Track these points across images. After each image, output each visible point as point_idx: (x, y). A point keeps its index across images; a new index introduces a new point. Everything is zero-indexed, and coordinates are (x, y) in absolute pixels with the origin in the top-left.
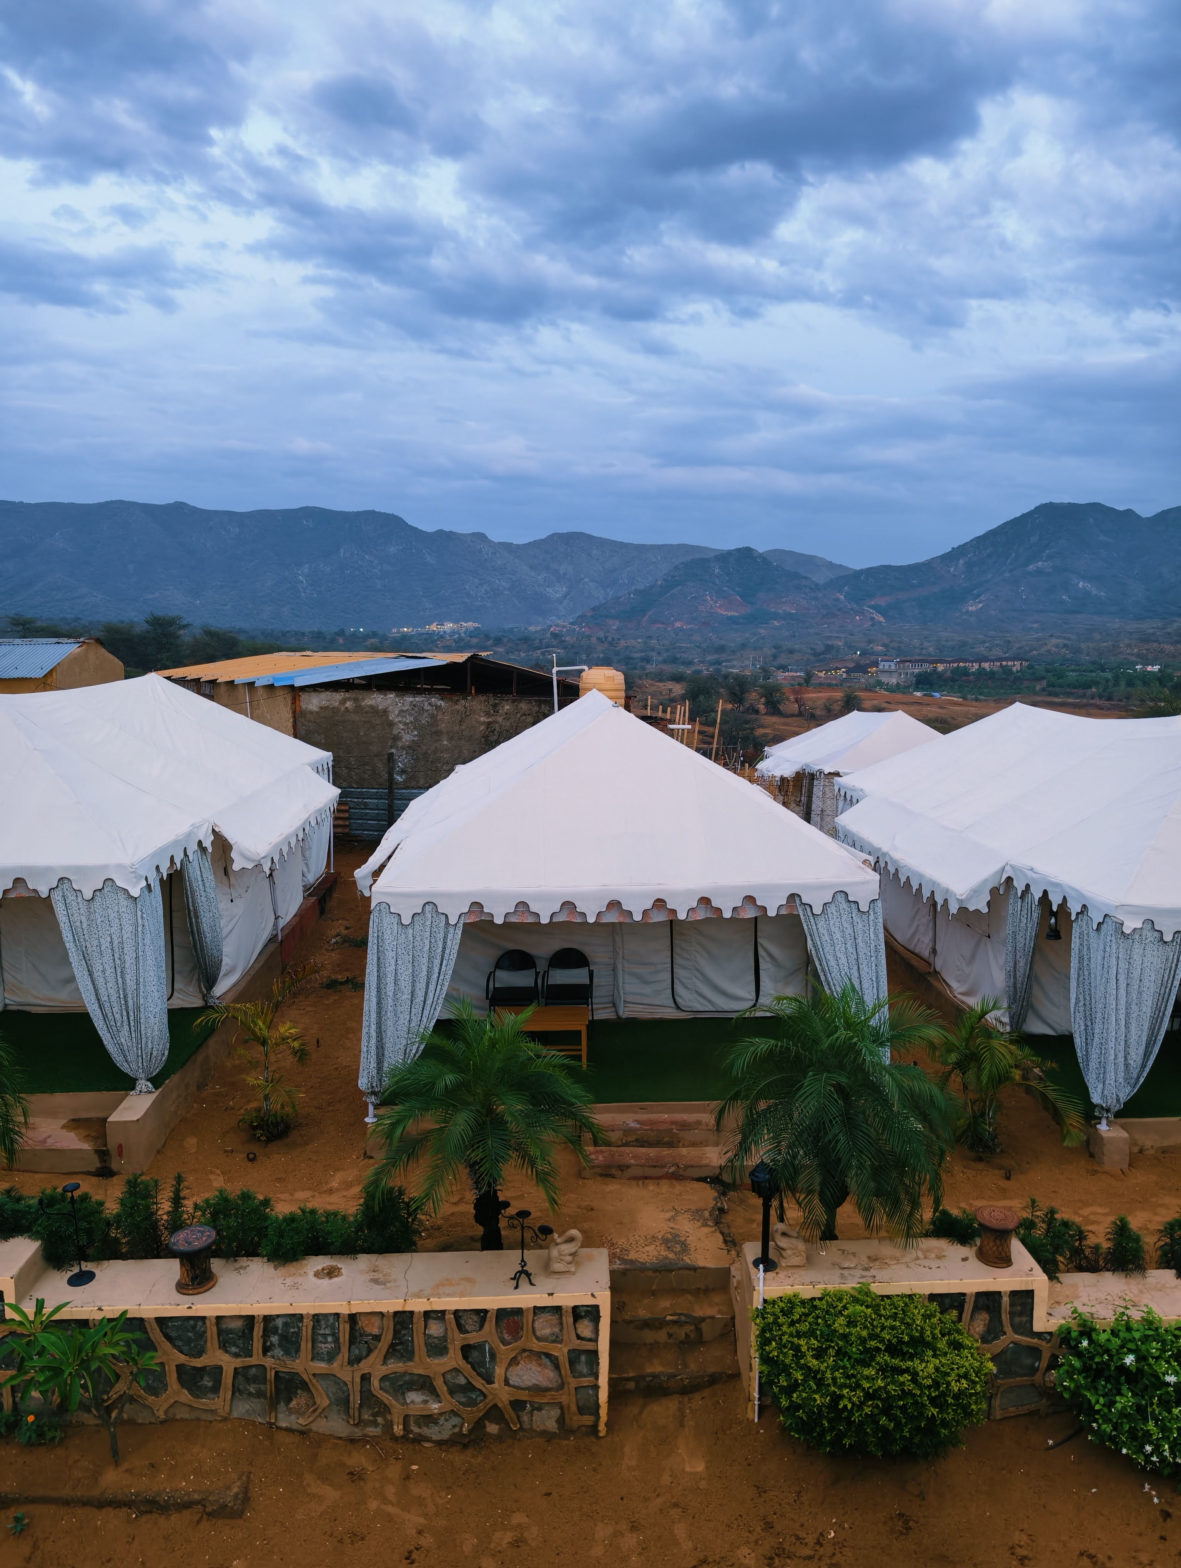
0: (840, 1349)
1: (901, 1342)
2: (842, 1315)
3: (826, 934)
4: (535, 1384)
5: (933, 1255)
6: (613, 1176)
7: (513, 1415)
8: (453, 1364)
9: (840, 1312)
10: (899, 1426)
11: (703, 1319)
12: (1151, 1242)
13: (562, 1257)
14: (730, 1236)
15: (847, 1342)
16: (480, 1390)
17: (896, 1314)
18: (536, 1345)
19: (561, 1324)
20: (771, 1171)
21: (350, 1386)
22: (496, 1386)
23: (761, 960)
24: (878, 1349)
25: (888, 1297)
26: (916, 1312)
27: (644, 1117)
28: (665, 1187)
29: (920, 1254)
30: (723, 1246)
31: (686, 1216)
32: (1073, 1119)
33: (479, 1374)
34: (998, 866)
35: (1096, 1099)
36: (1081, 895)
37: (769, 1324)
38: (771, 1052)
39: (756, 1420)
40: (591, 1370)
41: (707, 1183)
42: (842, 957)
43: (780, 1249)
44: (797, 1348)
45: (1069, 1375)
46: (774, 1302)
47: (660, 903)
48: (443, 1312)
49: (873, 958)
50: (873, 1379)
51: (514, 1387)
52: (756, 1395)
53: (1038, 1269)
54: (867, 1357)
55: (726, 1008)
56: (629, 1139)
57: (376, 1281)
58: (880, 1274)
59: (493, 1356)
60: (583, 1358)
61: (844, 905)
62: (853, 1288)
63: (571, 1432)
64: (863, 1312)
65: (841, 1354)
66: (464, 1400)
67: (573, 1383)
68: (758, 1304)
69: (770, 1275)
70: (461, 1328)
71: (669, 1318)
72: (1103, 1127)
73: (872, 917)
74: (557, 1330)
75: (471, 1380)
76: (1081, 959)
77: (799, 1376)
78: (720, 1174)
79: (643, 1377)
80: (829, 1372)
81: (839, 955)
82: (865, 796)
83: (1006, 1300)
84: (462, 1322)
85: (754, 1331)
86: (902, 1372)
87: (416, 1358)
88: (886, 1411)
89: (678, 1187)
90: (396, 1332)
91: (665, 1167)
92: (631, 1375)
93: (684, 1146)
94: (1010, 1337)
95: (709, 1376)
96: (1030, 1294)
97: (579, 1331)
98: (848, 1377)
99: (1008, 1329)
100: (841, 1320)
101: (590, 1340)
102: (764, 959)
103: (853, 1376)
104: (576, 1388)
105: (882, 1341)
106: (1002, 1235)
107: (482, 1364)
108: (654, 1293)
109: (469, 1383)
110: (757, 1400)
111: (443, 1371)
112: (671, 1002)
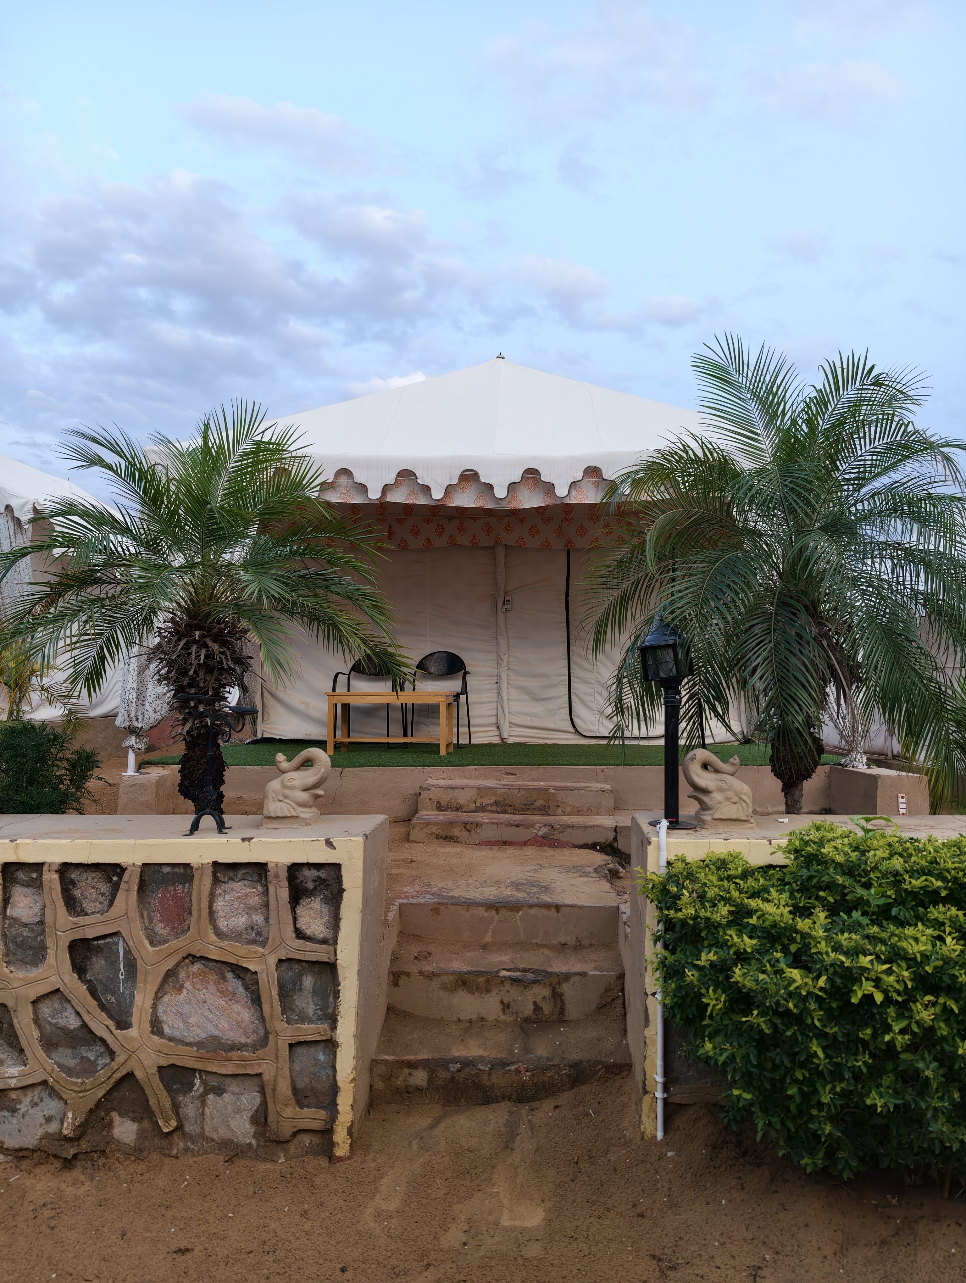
4: (214, 1038)
6: (454, 840)
7: (167, 1103)
8: (54, 982)
11: (566, 977)
16: (102, 1040)
18: (215, 948)
19: (267, 905)
22: (133, 1032)
28: (531, 851)
30: (610, 891)
31: (556, 869)
33: (103, 1007)
39: (660, 1135)
40: (324, 1008)
41: (596, 849)
48: (38, 867)
51: (171, 1039)
52: (659, 1079)
59: (131, 967)
60: (308, 981)
63: (281, 1143)
66: (71, 1063)
67: (285, 1033)
69: (681, 832)
70: (72, 904)
71: (504, 973)
74: (258, 918)
75: (86, 1018)
78: (615, 839)
79: (444, 1063)
84: (77, 893)
89: (551, 852)
91: (533, 826)
92: (423, 1056)
93: (564, 813)
95: (571, 1067)
97: (302, 924)
101: (324, 941)
104: (291, 1045)
107: (111, 985)
108: (485, 947)
109: (85, 1025)
110: (660, 1088)
111: (33, 997)
112: (568, 725)
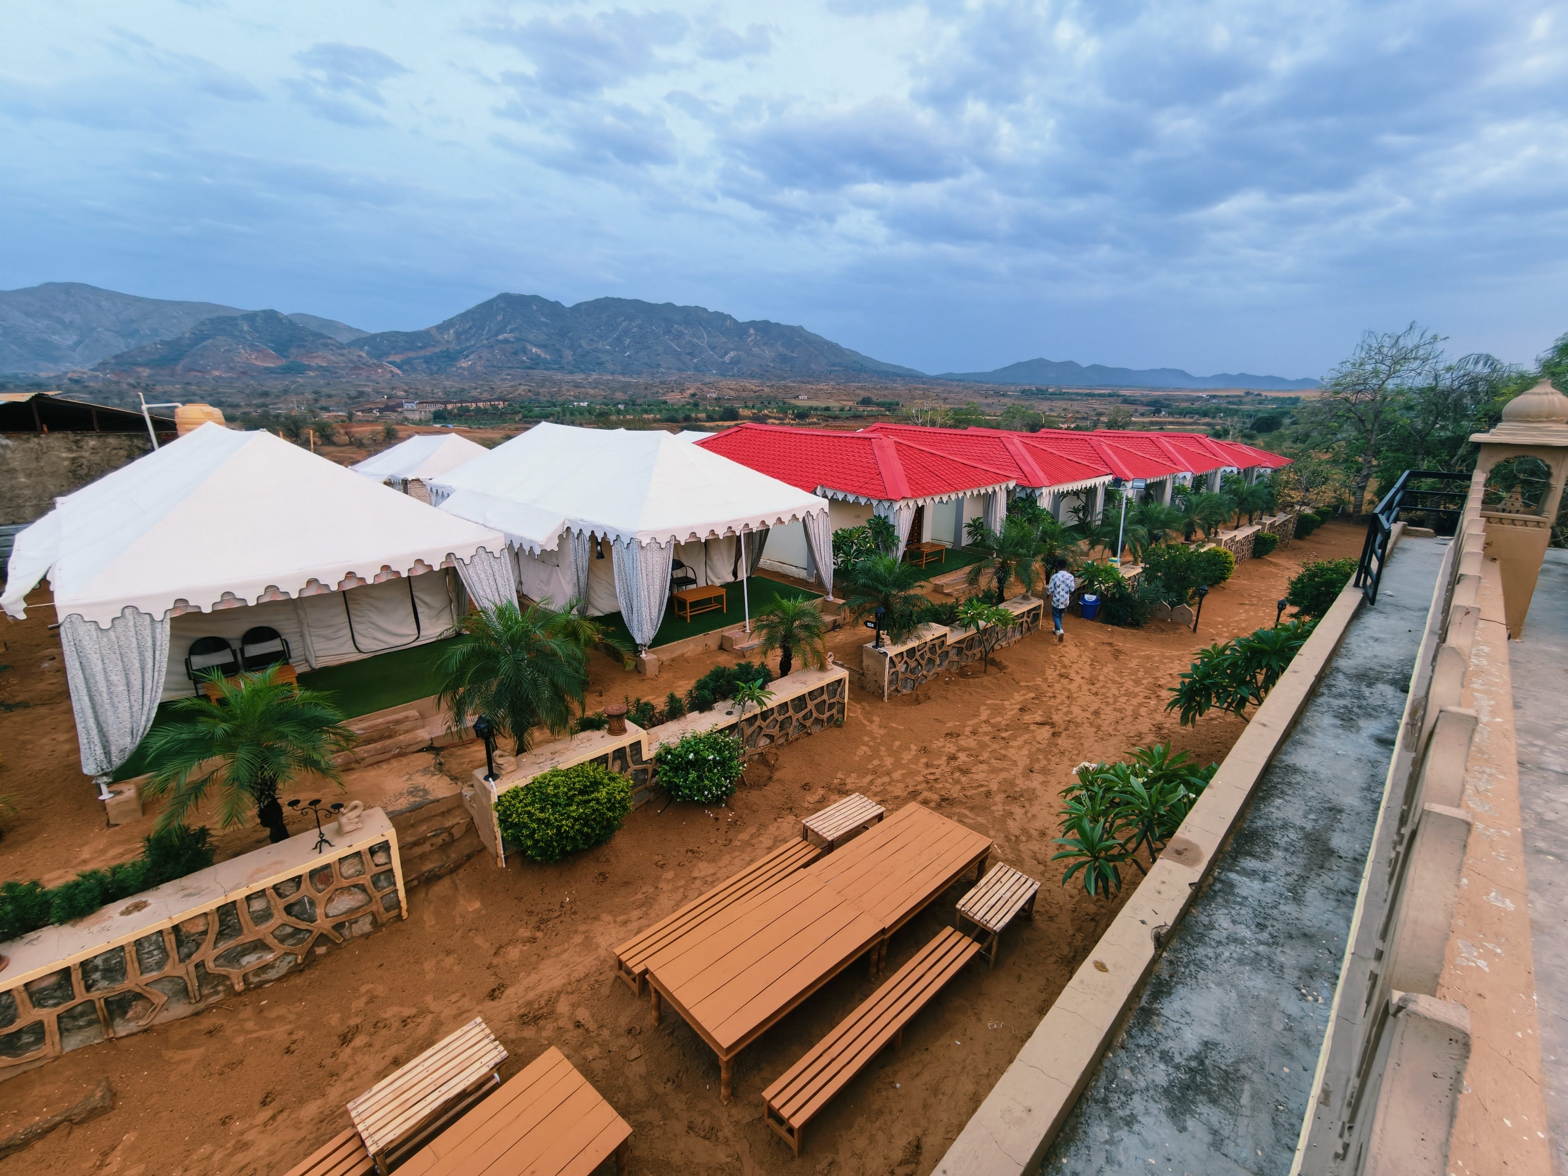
0: (554, 803)
1: (586, 786)
2: (549, 786)
3: (475, 577)
4: (350, 908)
5: (586, 740)
6: (353, 769)
7: (337, 935)
8: (280, 922)
9: (547, 785)
10: (593, 829)
11: (452, 827)
12: (685, 702)
14: (452, 776)
15: (557, 798)
16: (306, 930)
17: (578, 774)
18: (345, 883)
19: (362, 862)
21: (186, 978)
22: (319, 921)
23: (417, 607)
24: (574, 795)
25: (570, 768)
26: (587, 770)
27: (365, 725)
28: (395, 763)
29: (579, 742)
30: (452, 782)
31: (418, 774)
32: (627, 655)
33: (303, 920)
34: (562, 521)
35: (638, 641)
36: (616, 530)
37: (505, 808)
38: (473, 650)
39: (505, 866)
40: (390, 882)
41: (425, 751)
44: (529, 812)
45: (665, 774)
46: (505, 795)
47: (350, 575)
48: (263, 891)
49: (507, 586)
50: (576, 811)
51: (333, 916)
52: (502, 852)
53: (640, 729)
54: (570, 800)
55: (397, 644)
57: (190, 895)
58: (561, 759)
59: (312, 903)
60: (382, 877)
61: (484, 555)
62: (549, 771)
63: (383, 925)
64: (560, 780)
65: (554, 805)
66: (294, 942)
67: (378, 895)
68: (494, 799)
69: (497, 781)
70: (280, 895)
71: (430, 834)
72: (643, 655)
73: (503, 560)
74: (359, 867)
75: (297, 926)
76: (619, 566)
77: (535, 826)
78: (432, 744)
79: (423, 874)
80: (551, 817)
81: (486, 587)
82: (454, 491)
83: (628, 750)
84: (281, 891)
85: (495, 815)
86: (589, 801)
87: (245, 931)
88: (586, 824)
89: (405, 760)
90: (222, 922)
91: (391, 751)
92: (417, 875)
93: (401, 734)
94: (633, 767)
95: (465, 856)
96: (639, 743)
97: (377, 862)
98: (562, 815)
99: (631, 764)
100: (549, 788)
101: (386, 864)
102: (419, 605)
103: (565, 813)
104: (381, 898)
105: (575, 790)
106: (620, 717)
107: (305, 911)
108: (412, 826)
109: (296, 929)
111: (271, 930)
112: (354, 649)
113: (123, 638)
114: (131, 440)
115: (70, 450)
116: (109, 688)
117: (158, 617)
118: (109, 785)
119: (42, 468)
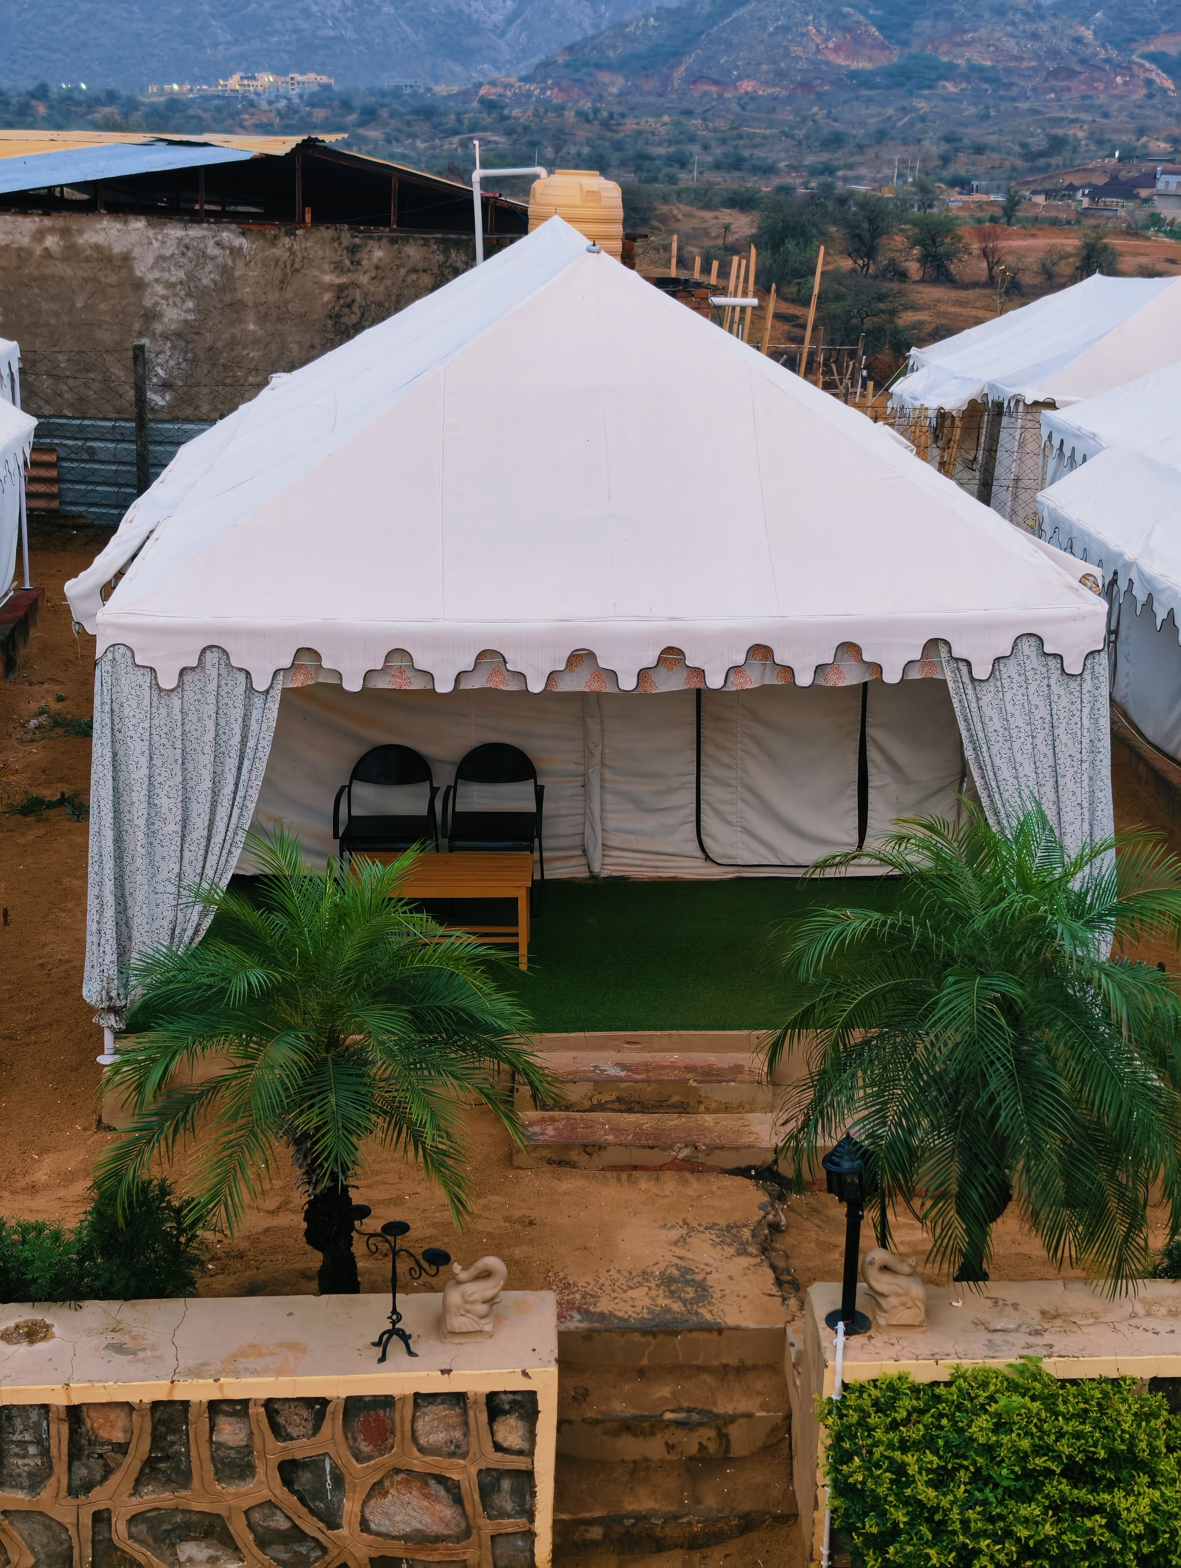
0: (978, 1470)
1: (1091, 1459)
2: (986, 1411)
3: (996, 717)
4: (418, 1531)
5: (1164, 1311)
6: (573, 1165)
8: (265, 1494)
9: (983, 1407)
11: (732, 1419)
13: (468, 1307)
14: (789, 1274)
15: (993, 1459)
16: (314, 1539)
17: (1086, 1411)
18: (418, 1462)
19: (466, 1424)
20: (866, 1155)
21: (72, 1532)
22: (344, 1532)
23: (871, 770)
24: (1049, 1473)
25: (1074, 1382)
26: (1123, 1408)
27: (635, 1057)
28: (670, 1184)
29: (1140, 1309)
30: (774, 1290)
31: (707, 1236)
33: (313, 1512)
37: (849, 1427)
38: (872, 936)
40: (522, 1504)
41: (750, 1177)
42: (1026, 763)
43: (875, 1295)
44: (900, 1470)
46: (862, 1389)
47: (672, 656)
48: (245, 1403)
49: (1085, 765)
50: (1037, 1523)
51: (378, 1534)
52: (825, 1551)
54: (1028, 1485)
55: (801, 861)
56: (605, 1098)
57: (119, 1349)
58: (1062, 1343)
59: (338, 1480)
60: (506, 1484)
61: (1035, 662)
62: (1010, 1366)
64: (1024, 1406)
65: (979, 1478)
66: (285, 1556)
67: (487, 1527)
68: (832, 1390)
69: (857, 1340)
70: (277, 1430)
71: (669, 1416)
73: (1087, 686)
74: (457, 1434)
75: (298, 1522)
77: (901, 1516)
78: (775, 1162)
79: (619, 1519)
80: (956, 1510)
81: (1019, 758)
84: (281, 1420)
85: (824, 1438)
86: (1090, 1511)
87: (196, 1483)
89: (695, 1185)
90: (157, 1439)
91: (671, 1148)
92: (598, 1513)
93: (708, 1111)
95: (740, 1517)
97: (499, 1438)
98: (991, 1520)
100: (983, 1421)
101: (520, 1453)
102: (876, 766)
103: (1001, 1517)
104: (492, 1537)
105: (1057, 1458)
107: (319, 1493)
108: (641, 1373)
109: (295, 1527)
110: (825, 1558)
111: (245, 1506)
112: (693, 848)
113: (193, 717)
114: (446, 252)
115: (338, 268)
116: (149, 823)
117: (261, 683)
118: (118, 1035)
119: (287, 302)
